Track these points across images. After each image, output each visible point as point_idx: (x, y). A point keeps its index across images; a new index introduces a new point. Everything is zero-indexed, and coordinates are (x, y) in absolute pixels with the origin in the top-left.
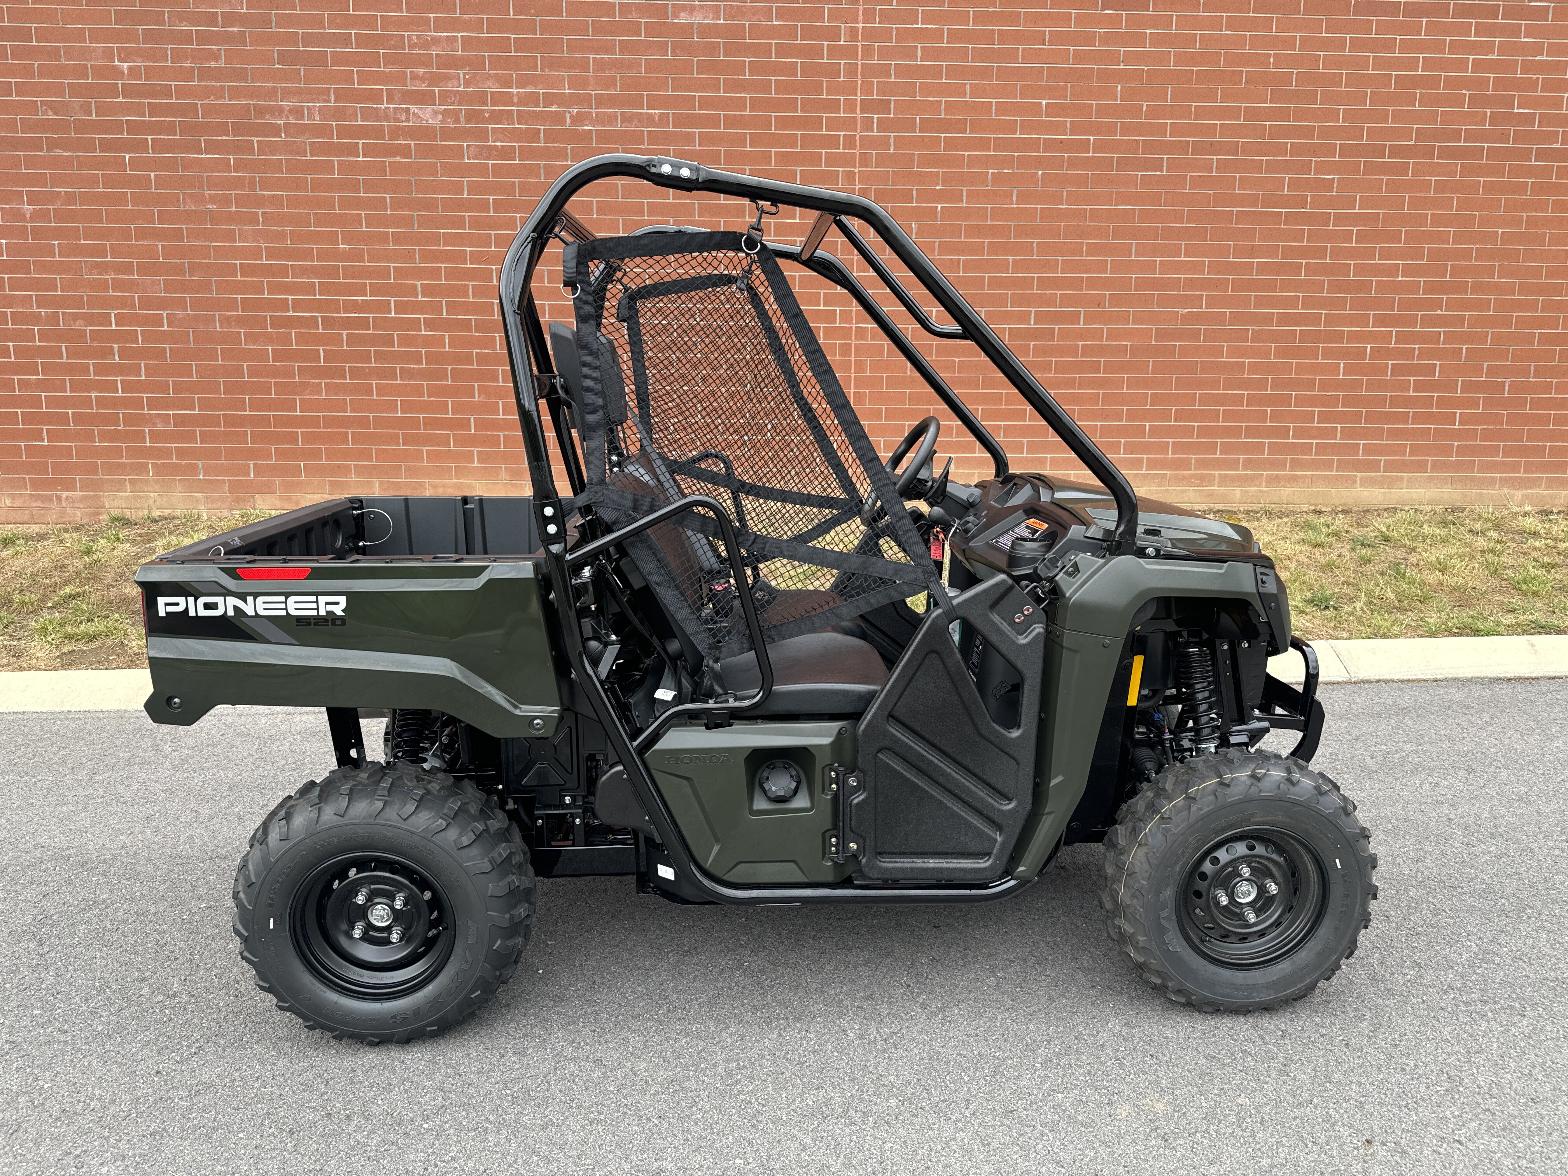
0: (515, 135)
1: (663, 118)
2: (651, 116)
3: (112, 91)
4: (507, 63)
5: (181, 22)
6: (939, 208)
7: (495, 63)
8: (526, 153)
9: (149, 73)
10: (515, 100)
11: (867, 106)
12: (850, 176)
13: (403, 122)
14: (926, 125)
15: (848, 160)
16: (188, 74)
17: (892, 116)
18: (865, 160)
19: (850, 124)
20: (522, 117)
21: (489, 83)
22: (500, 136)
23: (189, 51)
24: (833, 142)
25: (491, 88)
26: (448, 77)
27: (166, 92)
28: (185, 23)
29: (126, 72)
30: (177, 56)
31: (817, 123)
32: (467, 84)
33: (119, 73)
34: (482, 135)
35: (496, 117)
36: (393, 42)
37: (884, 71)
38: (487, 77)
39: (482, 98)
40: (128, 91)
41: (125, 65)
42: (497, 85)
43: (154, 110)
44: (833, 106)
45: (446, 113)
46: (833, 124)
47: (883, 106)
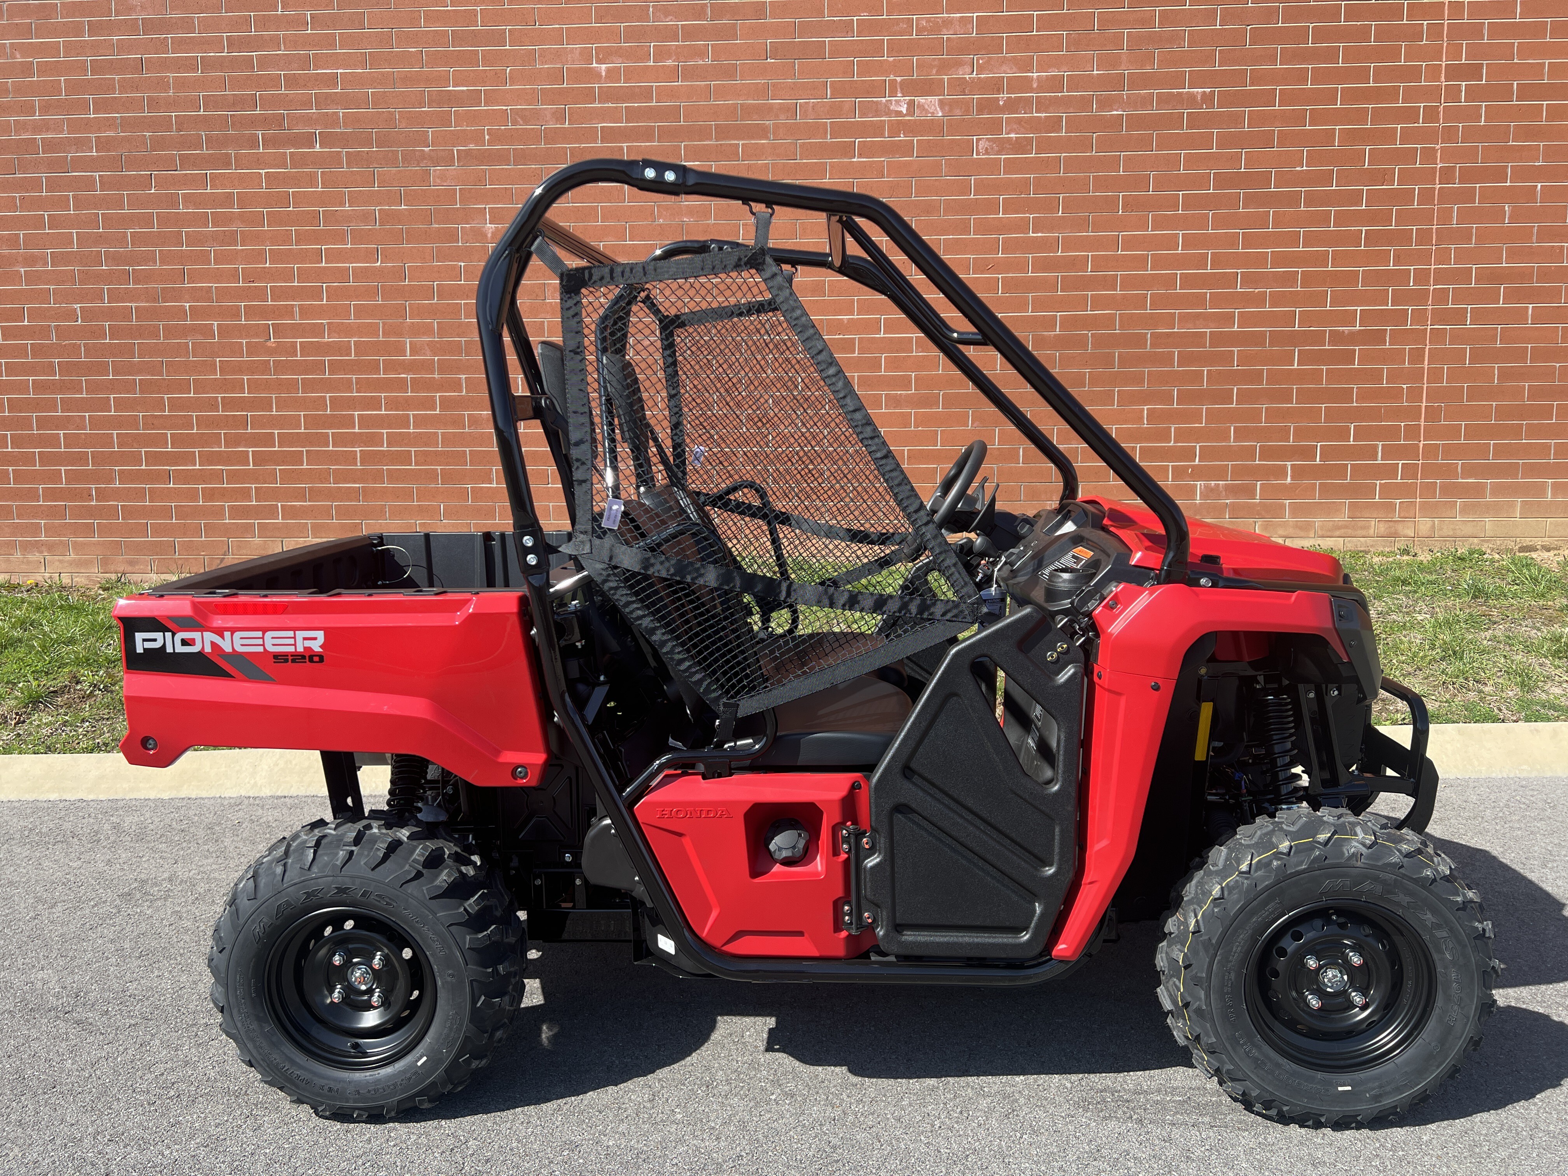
0: (1034, 125)
1: (1208, 99)
2: (1192, 97)
3: (589, 94)
4: (1028, 44)
5: (666, 17)
6: (1539, 187)
7: (1016, 44)
8: (1044, 145)
9: (630, 74)
10: (1035, 86)
11: (1454, 72)
12: (1429, 155)
13: (905, 116)
14: (1525, 92)
15: (1429, 136)
16: (674, 74)
17: (1484, 82)
18: (1449, 134)
19: (1433, 93)
20: (1042, 105)
21: (1004, 68)
22: (1015, 126)
23: (674, 47)
24: (1411, 115)
25: (1007, 73)
26: (959, 64)
27: (646, 94)
28: (670, 17)
29: (604, 74)
30: (661, 54)
31: (1393, 94)
32: (981, 69)
33: (595, 75)
34: (995, 126)
35: (1011, 106)
36: (896, 28)
37: (1476, 31)
38: (1004, 61)
39: (997, 86)
40: (608, 95)
41: (604, 66)
42: (1015, 69)
43: (632, 115)
44: (1413, 73)
45: (952, 104)
46: (1410, 95)
47: (1474, 72)
